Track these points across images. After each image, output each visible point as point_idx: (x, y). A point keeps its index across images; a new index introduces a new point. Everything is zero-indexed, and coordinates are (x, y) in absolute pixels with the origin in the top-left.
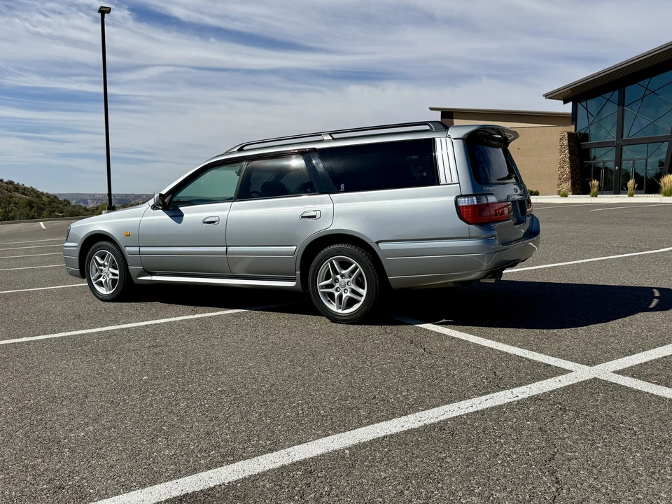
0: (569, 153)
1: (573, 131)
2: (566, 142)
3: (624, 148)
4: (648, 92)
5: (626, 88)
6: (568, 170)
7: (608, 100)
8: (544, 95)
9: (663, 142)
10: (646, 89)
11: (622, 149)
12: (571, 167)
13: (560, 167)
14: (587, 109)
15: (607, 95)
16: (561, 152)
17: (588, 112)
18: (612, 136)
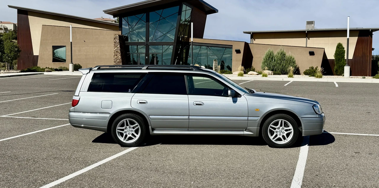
0: (120, 47)
1: (120, 34)
2: (118, 41)
3: (150, 47)
4: (161, 18)
5: (150, 13)
6: (120, 57)
7: (140, 19)
8: (103, 11)
9: (170, 45)
10: (161, 16)
11: (149, 47)
12: (122, 55)
13: (114, 55)
14: (128, 23)
15: (140, 16)
16: (115, 46)
17: (128, 24)
18: (143, 40)
